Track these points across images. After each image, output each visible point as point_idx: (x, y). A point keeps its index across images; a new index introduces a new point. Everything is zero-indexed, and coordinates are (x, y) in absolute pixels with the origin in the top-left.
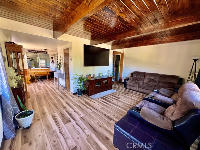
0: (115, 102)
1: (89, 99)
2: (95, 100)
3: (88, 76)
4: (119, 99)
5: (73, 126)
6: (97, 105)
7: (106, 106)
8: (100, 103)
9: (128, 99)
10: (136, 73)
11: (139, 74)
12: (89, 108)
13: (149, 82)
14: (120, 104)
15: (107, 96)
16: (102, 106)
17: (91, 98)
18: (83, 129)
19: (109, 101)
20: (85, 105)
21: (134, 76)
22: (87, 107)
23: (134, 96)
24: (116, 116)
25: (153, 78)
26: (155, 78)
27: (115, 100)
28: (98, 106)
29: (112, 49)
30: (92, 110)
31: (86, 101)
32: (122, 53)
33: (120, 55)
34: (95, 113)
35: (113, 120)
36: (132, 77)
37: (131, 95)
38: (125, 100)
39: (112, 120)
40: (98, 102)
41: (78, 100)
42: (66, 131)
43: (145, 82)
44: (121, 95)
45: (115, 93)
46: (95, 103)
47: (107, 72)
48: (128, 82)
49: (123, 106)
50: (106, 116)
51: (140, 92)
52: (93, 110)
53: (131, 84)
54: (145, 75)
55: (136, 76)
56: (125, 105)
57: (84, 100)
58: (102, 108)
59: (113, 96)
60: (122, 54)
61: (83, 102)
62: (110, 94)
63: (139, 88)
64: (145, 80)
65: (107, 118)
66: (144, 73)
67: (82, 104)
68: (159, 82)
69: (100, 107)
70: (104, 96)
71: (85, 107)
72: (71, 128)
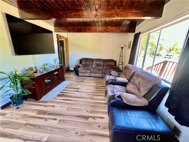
0: (78, 94)
1: (41, 105)
2: (52, 102)
3: (27, 70)
4: (79, 90)
6: (58, 108)
7: (71, 104)
8: (61, 103)
9: (87, 87)
10: (84, 60)
11: (87, 61)
12: (50, 119)
13: (97, 67)
14: (83, 95)
15: (64, 90)
16: (67, 106)
17: (44, 102)
19: (70, 97)
20: (40, 118)
21: (83, 63)
22: (46, 119)
23: (90, 82)
24: (89, 111)
25: (99, 63)
26: (100, 63)
27: (76, 93)
28: (61, 108)
29: (55, 32)
30: (56, 119)
31: (37, 110)
32: (66, 38)
33: (64, 40)
34: (64, 121)
35: (90, 117)
36: (81, 64)
37: (87, 82)
38: (86, 89)
39: (88, 118)
40: (58, 103)
41: (21, 115)
43: (93, 67)
44: (78, 85)
45: (70, 84)
46: (54, 106)
47: (54, 61)
48: (80, 70)
49: (88, 96)
50: (79, 116)
51: (92, 77)
52: (59, 118)
53: (84, 71)
54: (93, 61)
55: (85, 62)
56: (89, 95)
57: (32, 110)
58: (68, 109)
59: (71, 88)
60: (67, 40)
61: (34, 114)
62: (66, 88)
63: (91, 73)
64: (93, 65)
65: (81, 118)
66: (91, 59)
67: (33, 119)
68: (103, 66)
69: (65, 109)
70: (61, 92)
71: (43, 121)
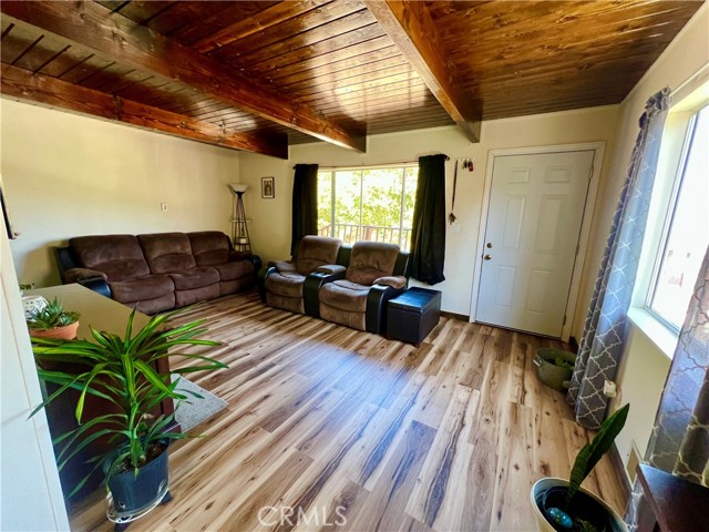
0: (253, 351)
1: (226, 427)
2: (238, 400)
5: (424, 408)
8: (265, 381)
10: (93, 247)
11: (111, 248)
13: (175, 265)
18: (416, 388)
25: (177, 249)
36: (81, 266)
42: (451, 415)
43: (159, 270)
46: (266, 397)
54: (147, 247)
63: (179, 293)
66: (130, 236)
68: (196, 257)
72: (432, 409)
